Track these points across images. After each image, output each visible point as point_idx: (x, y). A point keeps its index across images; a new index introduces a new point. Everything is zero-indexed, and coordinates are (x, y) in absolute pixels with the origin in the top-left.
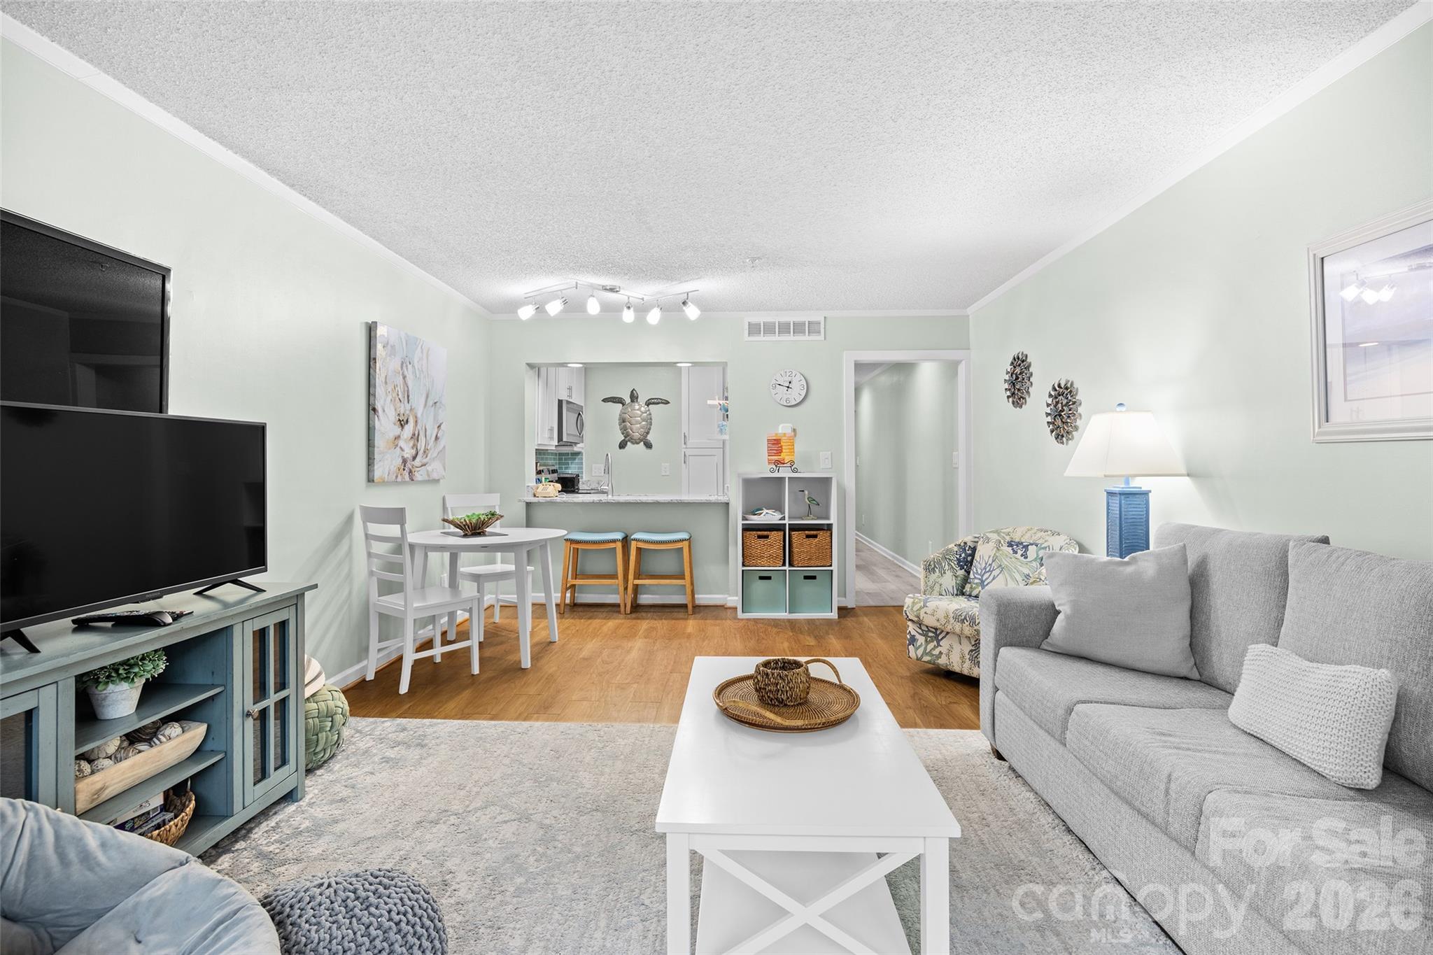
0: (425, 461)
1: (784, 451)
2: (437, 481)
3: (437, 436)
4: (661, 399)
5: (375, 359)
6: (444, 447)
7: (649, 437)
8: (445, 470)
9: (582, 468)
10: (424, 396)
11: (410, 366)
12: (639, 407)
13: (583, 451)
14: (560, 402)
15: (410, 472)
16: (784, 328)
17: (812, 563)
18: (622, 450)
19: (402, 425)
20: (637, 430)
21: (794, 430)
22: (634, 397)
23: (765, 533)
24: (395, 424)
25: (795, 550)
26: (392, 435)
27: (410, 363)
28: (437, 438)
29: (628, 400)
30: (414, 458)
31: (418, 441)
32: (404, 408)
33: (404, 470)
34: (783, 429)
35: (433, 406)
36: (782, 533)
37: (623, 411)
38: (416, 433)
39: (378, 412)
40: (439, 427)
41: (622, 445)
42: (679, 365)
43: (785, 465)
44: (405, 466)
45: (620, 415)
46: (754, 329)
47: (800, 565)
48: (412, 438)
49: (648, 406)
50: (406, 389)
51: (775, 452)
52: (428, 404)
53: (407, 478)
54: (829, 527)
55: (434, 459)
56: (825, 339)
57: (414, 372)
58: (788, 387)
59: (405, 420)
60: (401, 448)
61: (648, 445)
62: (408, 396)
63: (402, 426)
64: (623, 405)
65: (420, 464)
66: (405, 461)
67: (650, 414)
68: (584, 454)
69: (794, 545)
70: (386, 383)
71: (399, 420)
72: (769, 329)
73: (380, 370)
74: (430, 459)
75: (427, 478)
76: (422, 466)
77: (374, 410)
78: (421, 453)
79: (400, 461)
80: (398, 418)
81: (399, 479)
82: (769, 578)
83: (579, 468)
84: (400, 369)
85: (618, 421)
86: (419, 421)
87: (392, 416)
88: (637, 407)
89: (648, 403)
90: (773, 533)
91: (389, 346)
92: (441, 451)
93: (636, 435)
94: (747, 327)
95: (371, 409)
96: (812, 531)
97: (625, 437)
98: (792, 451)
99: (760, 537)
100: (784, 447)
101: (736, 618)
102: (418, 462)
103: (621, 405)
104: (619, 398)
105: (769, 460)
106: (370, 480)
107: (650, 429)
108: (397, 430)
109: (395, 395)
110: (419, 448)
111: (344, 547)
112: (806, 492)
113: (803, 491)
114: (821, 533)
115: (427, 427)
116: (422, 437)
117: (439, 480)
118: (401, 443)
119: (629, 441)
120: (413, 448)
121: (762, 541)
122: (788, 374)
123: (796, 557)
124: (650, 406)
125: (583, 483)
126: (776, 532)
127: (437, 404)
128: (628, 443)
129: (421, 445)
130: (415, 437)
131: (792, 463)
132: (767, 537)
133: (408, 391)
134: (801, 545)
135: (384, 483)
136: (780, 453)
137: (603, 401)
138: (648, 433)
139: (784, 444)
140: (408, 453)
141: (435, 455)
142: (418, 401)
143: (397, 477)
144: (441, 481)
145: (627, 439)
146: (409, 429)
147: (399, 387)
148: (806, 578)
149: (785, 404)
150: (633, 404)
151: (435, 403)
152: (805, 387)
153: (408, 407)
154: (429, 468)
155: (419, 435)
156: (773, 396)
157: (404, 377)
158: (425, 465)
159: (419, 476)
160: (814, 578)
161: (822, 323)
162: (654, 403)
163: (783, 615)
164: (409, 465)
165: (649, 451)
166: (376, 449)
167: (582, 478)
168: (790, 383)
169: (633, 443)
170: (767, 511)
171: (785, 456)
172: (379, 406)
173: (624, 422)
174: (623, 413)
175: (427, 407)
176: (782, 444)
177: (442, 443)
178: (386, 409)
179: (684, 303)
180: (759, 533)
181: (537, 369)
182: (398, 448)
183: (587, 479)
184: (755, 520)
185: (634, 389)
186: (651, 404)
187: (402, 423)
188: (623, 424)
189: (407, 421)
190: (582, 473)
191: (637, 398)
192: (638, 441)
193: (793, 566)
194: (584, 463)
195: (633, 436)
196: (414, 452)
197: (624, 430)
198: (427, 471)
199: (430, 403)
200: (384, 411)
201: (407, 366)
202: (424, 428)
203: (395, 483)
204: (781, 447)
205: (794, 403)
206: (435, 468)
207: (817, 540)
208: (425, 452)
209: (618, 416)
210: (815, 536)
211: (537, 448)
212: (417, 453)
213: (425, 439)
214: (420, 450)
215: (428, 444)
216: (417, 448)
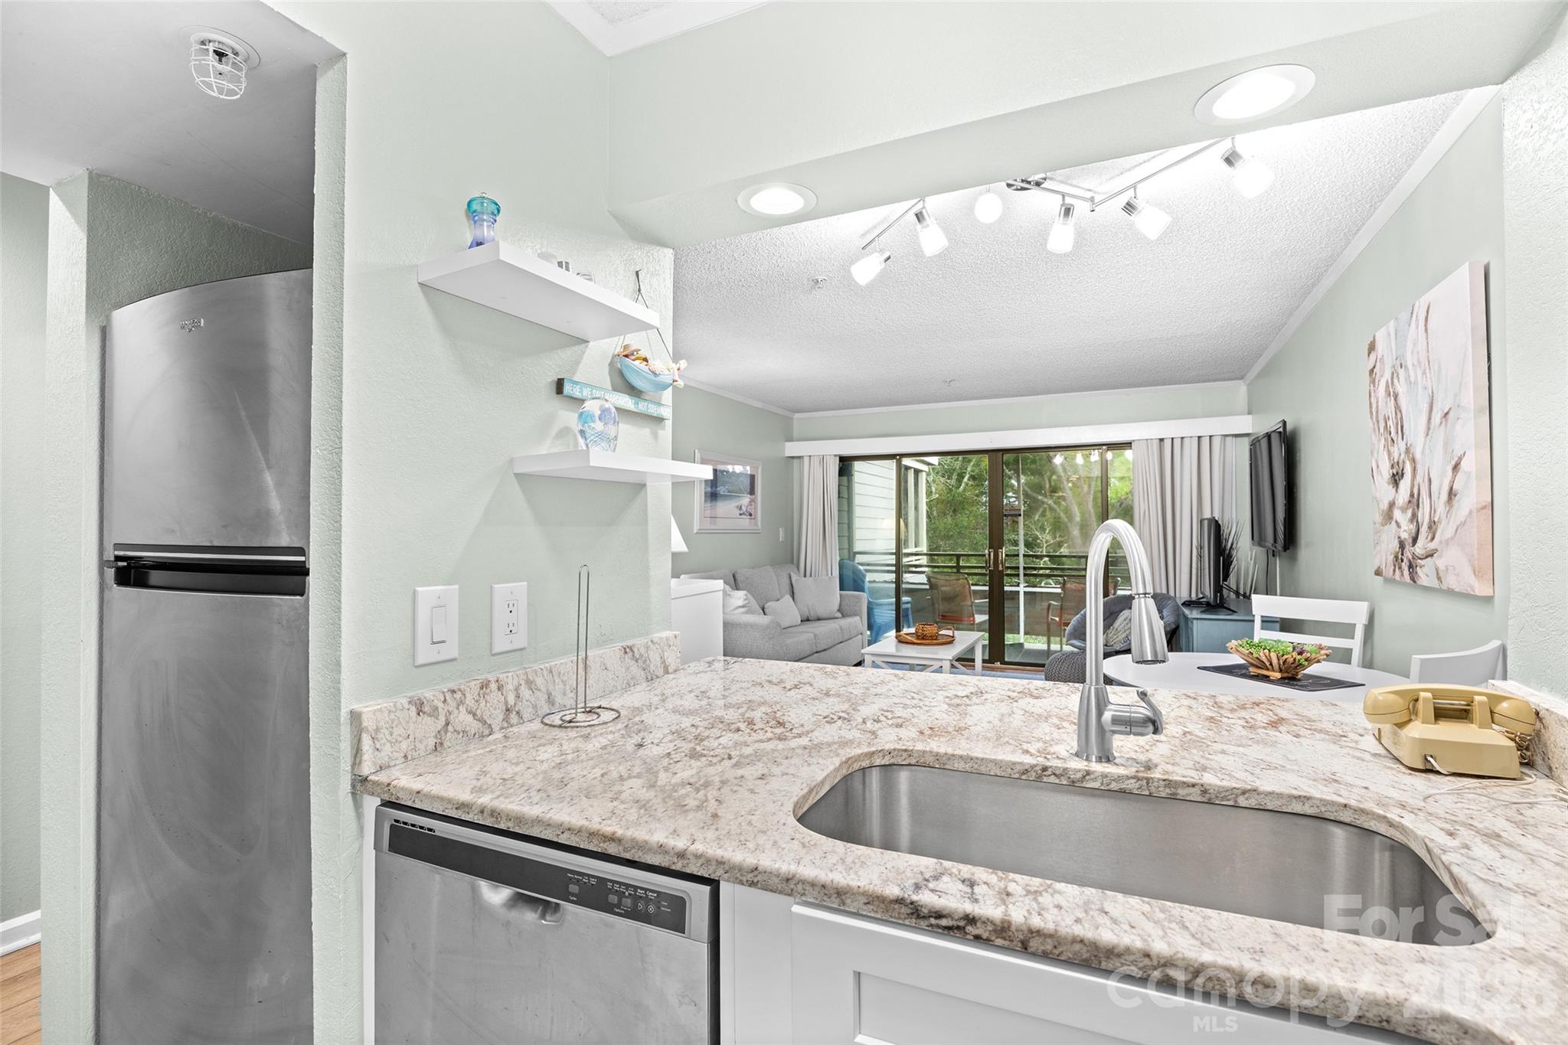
0: (1432, 546)
3: (1451, 489)
11: (1402, 374)
15: (1408, 566)
19: (1397, 482)
24: (1389, 484)
26: (1388, 501)
27: (1402, 366)
28: (1451, 494)
30: (1415, 540)
31: (1418, 506)
32: (1398, 454)
33: (1402, 560)
35: (1442, 424)
38: (1416, 491)
40: (1456, 467)
44: (1402, 553)
48: (1410, 502)
50: (1399, 416)
52: (1435, 426)
59: (1403, 472)
65: (1425, 552)
66: (1402, 546)
70: (1378, 422)
71: (1393, 476)
74: (1441, 542)
76: (1427, 557)
78: (1424, 529)
79: (1398, 545)
80: (1393, 472)
81: (1397, 574)
84: (1392, 389)
86: (1419, 469)
87: (1388, 469)
92: (1460, 524)
102: (1419, 549)
108: (1394, 493)
109: (1388, 436)
110: (1420, 519)
115: (1432, 476)
116: (1424, 497)
118: (1397, 514)
120: (1412, 521)
129: (1424, 513)
130: (1417, 501)
133: (1402, 418)
141: (1450, 531)
143: (1395, 571)
146: (1405, 489)
151: (1447, 416)
153: (1403, 447)
154: (1440, 561)
155: (1420, 494)
157: (1396, 399)
158: (1431, 555)
164: (1408, 553)
177: (1461, 508)
182: (1395, 526)
187: (1397, 478)
189: (1402, 475)
196: (1415, 529)
198: (1436, 571)
199: (1437, 418)
201: (1399, 377)
202: (1426, 480)
203: (1393, 579)
208: (1430, 528)
212: (1418, 530)
213: (1428, 499)
214: (1422, 524)
215: (1435, 511)
216: (1417, 521)
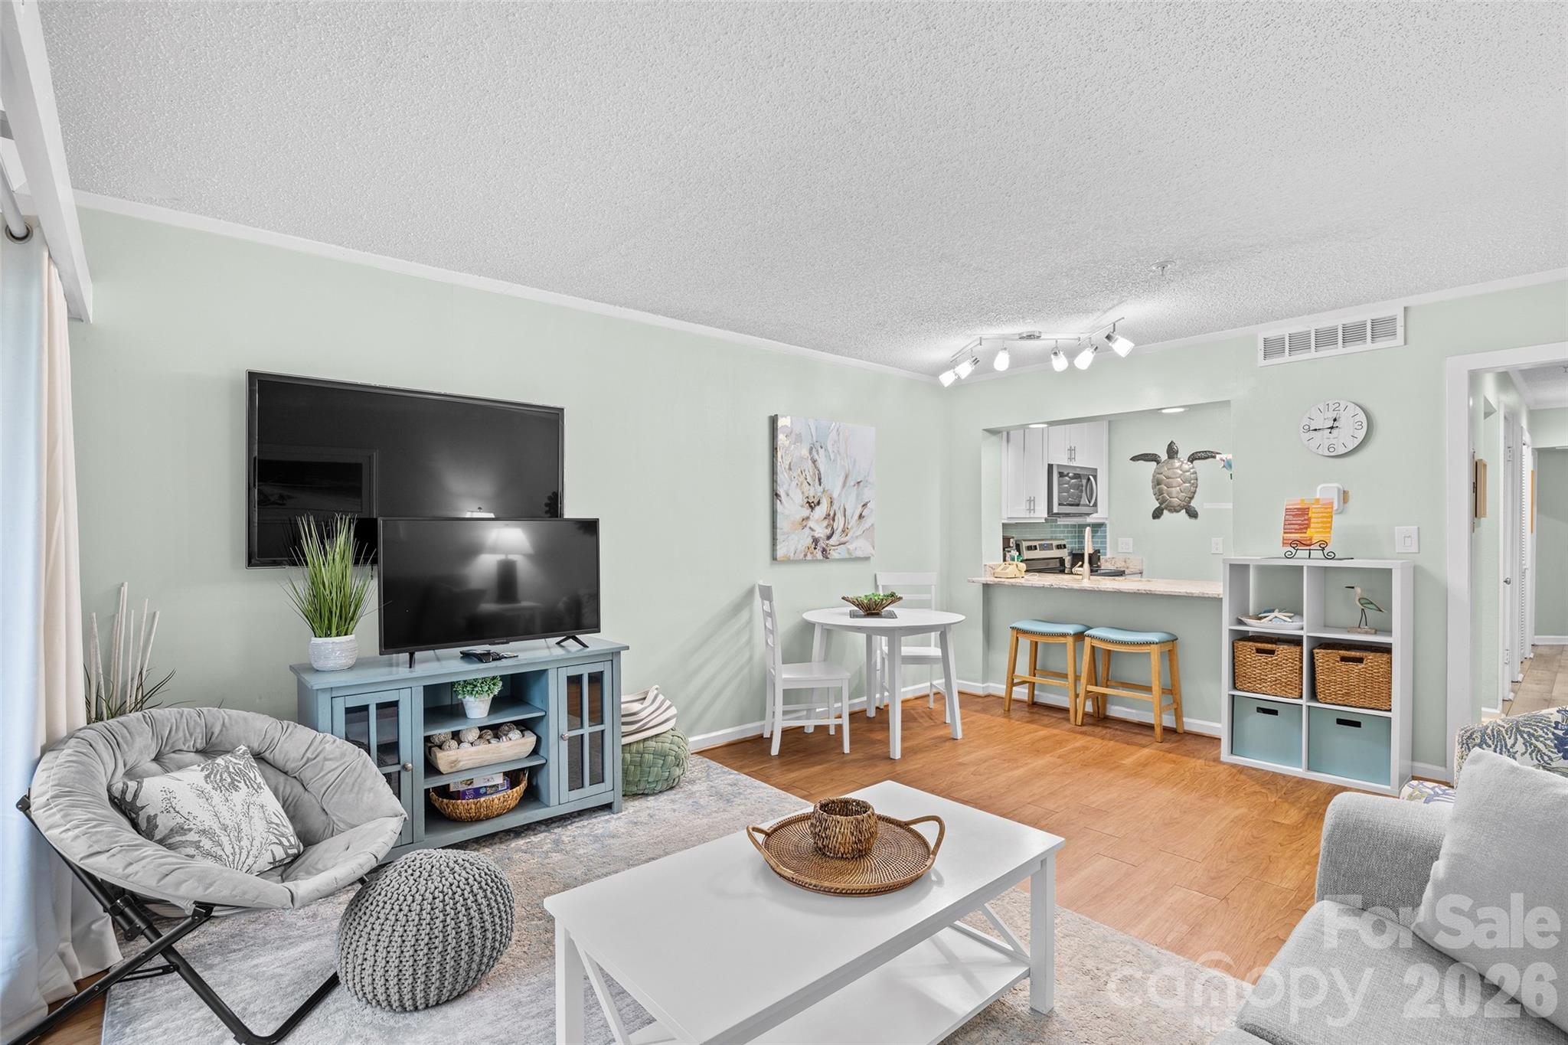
0: (844, 539)
1: (1312, 525)
2: (867, 559)
3: (861, 514)
4: (1212, 452)
5: (776, 449)
6: (872, 525)
7: (1193, 504)
8: (874, 548)
9: (1105, 543)
10: (842, 479)
11: (821, 451)
12: (1181, 463)
13: (1106, 522)
14: (1050, 467)
15: (824, 550)
16: (1325, 338)
17: (1352, 700)
18: (1156, 520)
19: (811, 506)
20: (1176, 496)
21: (1345, 496)
22: (1172, 452)
23: (1269, 646)
24: (802, 506)
25: (1319, 677)
26: (798, 517)
27: (822, 448)
28: (861, 516)
29: (1164, 457)
30: (829, 537)
31: (834, 520)
32: (814, 491)
33: (815, 548)
34: (1325, 491)
35: (854, 485)
36: (1298, 649)
37: (1159, 471)
38: (832, 513)
39: (780, 496)
40: (864, 505)
41: (1157, 514)
42: (1164, 411)
43: (1312, 547)
44: (816, 545)
45: (1154, 476)
46: (1272, 348)
47: (1328, 701)
48: (825, 518)
49: (1192, 462)
50: (817, 472)
51: (1296, 527)
52: (848, 484)
53: (819, 555)
54: (1386, 649)
55: (857, 537)
56: (1405, 343)
57: (828, 456)
58: (1332, 428)
59: (816, 502)
60: (810, 528)
61: (1193, 514)
62: (820, 479)
63: (812, 508)
64: (1158, 464)
65: (838, 543)
66: (816, 541)
67: (1195, 473)
68: (1108, 526)
69: (1318, 670)
70: (790, 469)
71: (808, 502)
72: (1299, 343)
73: (782, 458)
74: (852, 537)
75: (847, 556)
76: (840, 545)
77: (777, 495)
78: (838, 532)
79: (810, 540)
80: (806, 500)
81: (809, 557)
82: (1274, 712)
83: (1102, 543)
84: (808, 455)
85: (1151, 484)
86: (835, 502)
87: (798, 498)
88: (1177, 464)
89: (1193, 458)
90: (1281, 647)
91: (793, 435)
92: (867, 529)
93: (1176, 501)
94: (1261, 345)
95: (775, 495)
96: (1351, 651)
97: (1161, 504)
98: (1328, 526)
99: (1259, 651)
100: (1312, 520)
101: (1217, 760)
102: (832, 541)
103: (1155, 463)
104: (1153, 454)
105: (1284, 540)
106: (774, 558)
107: (1194, 493)
108: (806, 512)
109: (802, 478)
110: (835, 528)
111: (744, 616)
112: (1358, 590)
113: (1353, 588)
114: (1370, 656)
115: (846, 507)
116: (840, 517)
117: (869, 558)
118: (811, 524)
119: (1166, 509)
120: (827, 527)
121: (1263, 657)
122: (1331, 408)
123: (1320, 688)
124: (1194, 462)
125: (1107, 561)
126: (1286, 647)
127: (861, 484)
128: (1165, 512)
129: (839, 524)
130: (830, 517)
131: (1323, 547)
132: (1272, 652)
133: (819, 474)
134: (1332, 670)
135: (788, 561)
136: (1306, 528)
137: (1131, 459)
138: (1191, 498)
139: (1313, 515)
140: (821, 531)
141: (859, 532)
142: (833, 484)
143: (805, 555)
144: (872, 558)
145: (1163, 506)
146: (821, 511)
147: (807, 472)
148: (1340, 722)
149: (1327, 453)
150: (1171, 461)
151: (858, 483)
152: (1365, 425)
153: (820, 489)
154: (851, 547)
155: (835, 515)
156: (1306, 442)
157: (814, 462)
158: (845, 544)
159: (834, 554)
160: (1357, 724)
161: (1400, 322)
162: (1199, 459)
163: (1299, 771)
164: (822, 544)
165: (1193, 521)
166: (778, 531)
167: (1105, 554)
168: (1335, 420)
169: (1170, 511)
170: (1280, 615)
171: (1314, 533)
172: (781, 491)
173: (1158, 484)
174: (1157, 473)
175: (846, 488)
176: (1310, 515)
177: (867, 523)
178: (790, 493)
179: (1108, 337)
180: (1259, 645)
181: (1005, 434)
182: (807, 530)
183: (1111, 556)
184: (1254, 627)
185: (1172, 442)
186: (1196, 459)
187: (812, 506)
188: (1158, 487)
189: (819, 503)
190: (1105, 548)
191: (1177, 452)
192: (1177, 508)
193: (1317, 701)
194: (1108, 537)
195: (1170, 502)
196: (828, 531)
197: (1158, 493)
198: (848, 549)
199: (851, 482)
200: (788, 495)
201: (817, 451)
202: (842, 507)
203: (804, 561)
204: (1309, 519)
205: (1342, 450)
206: (859, 546)
207: (1361, 666)
208: (843, 531)
209: (1151, 478)
210: (1360, 660)
211: (1006, 522)
212: (833, 533)
213: (843, 518)
214: (837, 529)
215: (848, 523)
216: (832, 528)
